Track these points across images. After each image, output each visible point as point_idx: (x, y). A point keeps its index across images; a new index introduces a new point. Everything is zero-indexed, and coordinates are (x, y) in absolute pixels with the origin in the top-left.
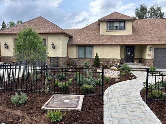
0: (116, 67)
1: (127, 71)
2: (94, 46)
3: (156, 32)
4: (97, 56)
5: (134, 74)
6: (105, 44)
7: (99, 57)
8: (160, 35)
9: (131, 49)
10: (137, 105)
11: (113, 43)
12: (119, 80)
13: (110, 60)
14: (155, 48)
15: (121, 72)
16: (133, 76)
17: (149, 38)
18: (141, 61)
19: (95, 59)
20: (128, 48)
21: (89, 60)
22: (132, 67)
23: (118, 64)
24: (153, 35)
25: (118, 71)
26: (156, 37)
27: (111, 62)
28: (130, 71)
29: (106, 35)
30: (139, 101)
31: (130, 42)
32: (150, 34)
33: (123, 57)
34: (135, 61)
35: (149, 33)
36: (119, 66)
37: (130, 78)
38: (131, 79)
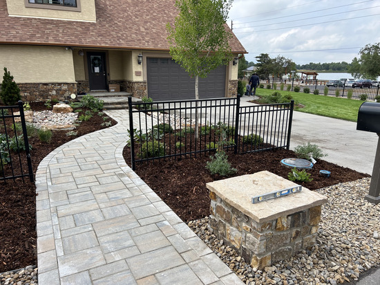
0: (67, 103)
1: (96, 110)
3: (146, 22)
4: (8, 77)
5: (111, 116)
6: (28, 41)
7: (16, 80)
8: (154, 31)
10: (115, 177)
11: (51, 42)
12: (76, 134)
13: (50, 87)
14: (147, 58)
15: (80, 115)
17: (134, 36)
18: (124, 86)
19: (4, 85)
22: (106, 100)
23: (73, 96)
24: (142, 29)
25: (73, 114)
26: (147, 33)
27: (54, 92)
28: (101, 110)
29: (28, 19)
30: (120, 169)
31: (94, 41)
32: (135, 27)
33: (83, 78)
34: (112, 88)
35: (134, 23)
36: (76, 100)
37: (103, 124)
38: (105, 127)
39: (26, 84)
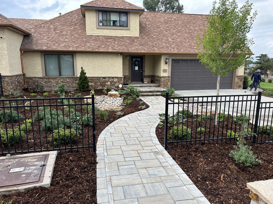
0: (116, 91)
1: (135, 96)
2: (77, 54)
3: (173, 34)
4: (83, 73)
5: (145, 101)
6: (97, 50)
7: (87, 75)
8: (178, 40)
9: (138, 61)
10: (152, 154)
11: (110, 50)
12: (122, 114)
13: (107, 79)
14: (172, 60)
15: (124, 99)
16: (144, 104)
17: (164, 44)
18: (154, 79)
19: (80, 78)
20: (134, 59)
21: (68, 80)
23: (121, 86)
24: (170, 40)
25: (120, 98)
26: (173, 42)
27: (109, 83)
28: (138, 96)
29: (98, 36)
30: (154, 147)
31: (137, 49)
32: (165, 38)
33: (127, 74)
34: (146, 80)
35: (164, 35)
36: (122, 89)
37: (140, 107)
38: (141, 109)
39: (93, 77)
